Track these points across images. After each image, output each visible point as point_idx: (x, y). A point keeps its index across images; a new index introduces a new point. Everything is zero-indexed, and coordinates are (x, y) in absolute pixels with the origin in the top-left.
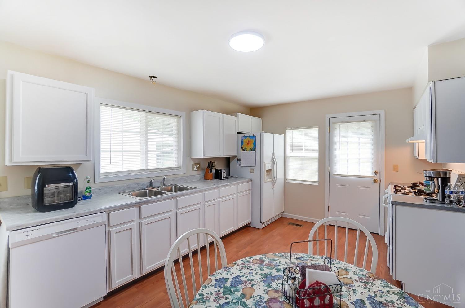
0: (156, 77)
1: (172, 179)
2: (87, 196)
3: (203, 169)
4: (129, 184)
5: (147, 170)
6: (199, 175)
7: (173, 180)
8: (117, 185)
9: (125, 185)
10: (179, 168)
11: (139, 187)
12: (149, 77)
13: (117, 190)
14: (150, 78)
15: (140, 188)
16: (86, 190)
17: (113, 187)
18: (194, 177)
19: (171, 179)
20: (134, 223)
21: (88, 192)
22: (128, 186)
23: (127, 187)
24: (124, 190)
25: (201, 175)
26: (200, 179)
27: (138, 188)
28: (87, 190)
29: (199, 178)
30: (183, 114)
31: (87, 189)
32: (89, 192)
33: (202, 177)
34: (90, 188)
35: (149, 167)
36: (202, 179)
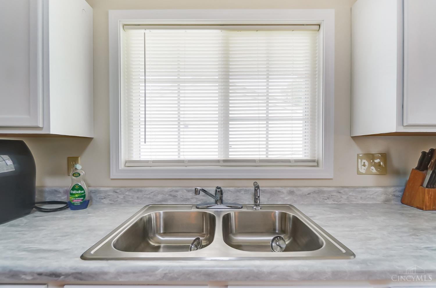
1: (288, 189)
2: (73, 204)
3: (397, 173)
4: (174, 189)
5: (225, 161)
6: (382, 189)
7: (291, 193)
8: (150, 188)
9: (167, 189)
10: (315, 164)
11: (197, 198)
13: (149, 198)
15: (199, 200)
16: (72, 192)
17: (141, 191)
18: (365, 191)
19: (285, 190)
21: (77, 196)
22: (174, 193)
23: (171, 195)
24: (166, 200)
25: (391, 190)
26: (387, 201)
27: (195, 200)
28: (74, 192)
29: (383, 197)
31: (73, 189)
32: (79, 197)
33: (394, 195)
34: (81, 188)
35: (233, 155)
36: (393, 202)
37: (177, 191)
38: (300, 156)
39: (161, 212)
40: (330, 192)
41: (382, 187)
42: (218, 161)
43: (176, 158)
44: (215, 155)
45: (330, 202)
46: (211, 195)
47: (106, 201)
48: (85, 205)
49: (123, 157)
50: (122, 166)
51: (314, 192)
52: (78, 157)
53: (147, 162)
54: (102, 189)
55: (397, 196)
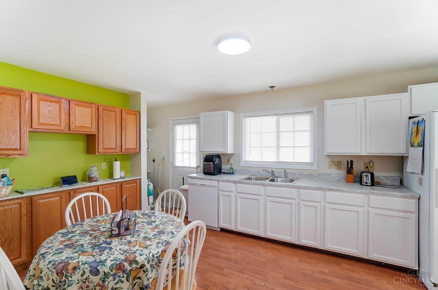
0: (274, 87)
2: (230, 173)
6: (337, 175)
9: (257, 170)
10: (312, 164)
12: (270, 87)
13: (251, 173)
14: (270, 89)
17: (249, 171)
19: (298, 173)
20: (233, 194)
25: (341, 175)
28: (230, 169)
29: (338, 178)
30: (315, 109)
32: (232, 171)
33: (343, 178)
34: (232, 168)
35: (282, 160)
36: (342, 180)
37: (260, 171)
38: (308, 161)
39: (255, 177)
40: (316, 175)
41: (337, 174)
42: (274, 162)
43: (260, 160)
44: (275, 160)
45: (315, 179)
46: (270, 173)
47: (238, 173)
48: (233, 173)
49: (243, 159)
50: (243, 163)
51: (309, 175)
52: (230, 159)
53: (251, 161)
54: (237, 169)
55: (344, 178)
